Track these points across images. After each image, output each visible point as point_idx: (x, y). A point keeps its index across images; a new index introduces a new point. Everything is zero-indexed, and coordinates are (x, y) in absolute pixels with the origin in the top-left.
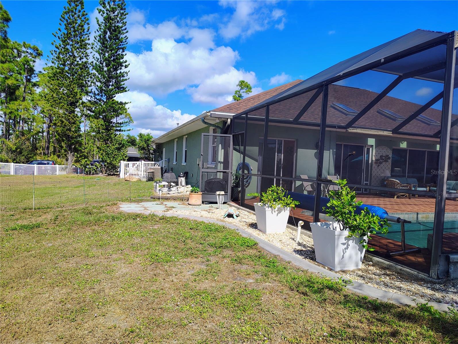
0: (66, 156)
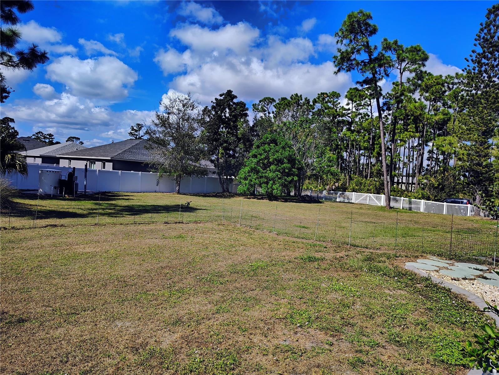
0: (474, 195)
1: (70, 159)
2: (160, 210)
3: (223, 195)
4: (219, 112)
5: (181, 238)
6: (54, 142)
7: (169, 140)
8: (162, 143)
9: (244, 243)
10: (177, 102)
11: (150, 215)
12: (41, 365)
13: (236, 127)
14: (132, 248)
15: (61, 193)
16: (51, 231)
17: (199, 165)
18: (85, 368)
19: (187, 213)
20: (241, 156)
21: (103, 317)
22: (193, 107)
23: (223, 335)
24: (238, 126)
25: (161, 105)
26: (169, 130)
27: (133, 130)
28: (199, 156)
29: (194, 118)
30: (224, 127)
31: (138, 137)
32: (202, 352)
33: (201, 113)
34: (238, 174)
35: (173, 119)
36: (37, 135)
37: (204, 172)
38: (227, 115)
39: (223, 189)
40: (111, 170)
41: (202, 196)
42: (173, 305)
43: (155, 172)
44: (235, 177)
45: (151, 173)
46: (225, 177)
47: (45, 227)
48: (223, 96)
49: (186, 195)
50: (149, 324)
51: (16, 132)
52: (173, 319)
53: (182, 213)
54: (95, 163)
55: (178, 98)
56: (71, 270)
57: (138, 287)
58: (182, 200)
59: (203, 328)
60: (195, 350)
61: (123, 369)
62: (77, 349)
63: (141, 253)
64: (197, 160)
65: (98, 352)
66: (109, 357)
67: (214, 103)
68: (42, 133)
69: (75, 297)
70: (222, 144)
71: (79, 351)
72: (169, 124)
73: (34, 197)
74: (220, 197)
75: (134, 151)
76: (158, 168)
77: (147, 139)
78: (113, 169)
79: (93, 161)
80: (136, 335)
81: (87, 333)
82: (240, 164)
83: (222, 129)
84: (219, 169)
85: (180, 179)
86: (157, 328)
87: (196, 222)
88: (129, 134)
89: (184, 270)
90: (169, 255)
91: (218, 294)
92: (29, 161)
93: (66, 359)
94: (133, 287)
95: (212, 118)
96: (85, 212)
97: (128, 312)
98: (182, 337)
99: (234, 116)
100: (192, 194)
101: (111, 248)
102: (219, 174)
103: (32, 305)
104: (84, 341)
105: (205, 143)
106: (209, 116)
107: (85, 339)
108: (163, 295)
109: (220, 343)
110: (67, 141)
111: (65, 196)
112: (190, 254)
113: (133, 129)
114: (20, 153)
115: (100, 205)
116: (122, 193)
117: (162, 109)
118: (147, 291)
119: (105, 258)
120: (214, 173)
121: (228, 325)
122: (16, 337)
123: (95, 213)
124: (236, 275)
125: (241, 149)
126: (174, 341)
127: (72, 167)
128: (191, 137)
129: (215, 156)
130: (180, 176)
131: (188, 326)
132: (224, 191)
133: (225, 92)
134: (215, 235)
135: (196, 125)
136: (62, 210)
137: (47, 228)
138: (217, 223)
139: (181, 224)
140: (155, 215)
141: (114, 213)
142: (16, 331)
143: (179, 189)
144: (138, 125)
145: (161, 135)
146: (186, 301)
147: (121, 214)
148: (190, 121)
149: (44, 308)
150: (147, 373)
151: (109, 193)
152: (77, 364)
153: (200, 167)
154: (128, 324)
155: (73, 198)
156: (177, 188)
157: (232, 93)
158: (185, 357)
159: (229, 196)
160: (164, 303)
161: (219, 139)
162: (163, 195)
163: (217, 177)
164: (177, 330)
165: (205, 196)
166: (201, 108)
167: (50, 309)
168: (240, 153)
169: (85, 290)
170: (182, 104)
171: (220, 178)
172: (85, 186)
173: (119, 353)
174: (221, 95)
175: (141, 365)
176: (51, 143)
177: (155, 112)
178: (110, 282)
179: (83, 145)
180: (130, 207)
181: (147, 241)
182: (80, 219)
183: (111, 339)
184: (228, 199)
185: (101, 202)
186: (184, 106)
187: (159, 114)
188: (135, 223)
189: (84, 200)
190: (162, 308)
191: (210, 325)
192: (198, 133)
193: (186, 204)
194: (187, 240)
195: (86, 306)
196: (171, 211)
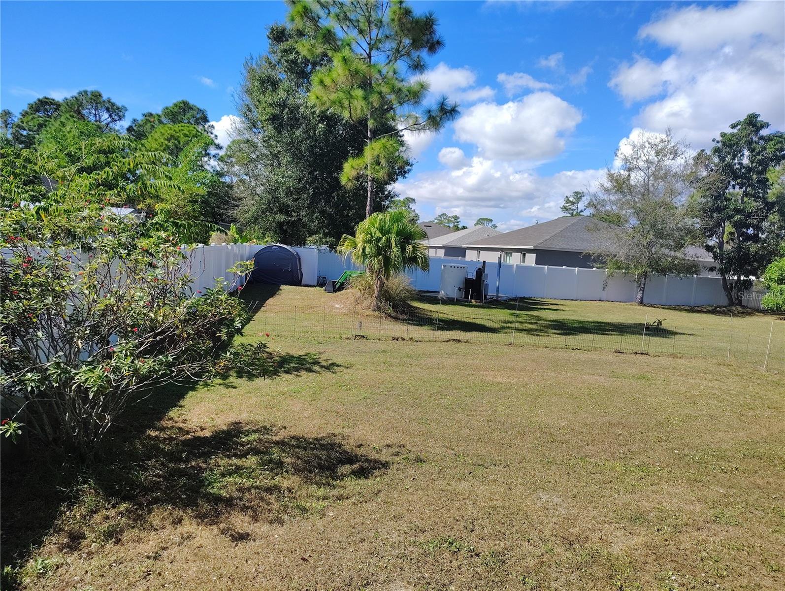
1: (479, 250)
2: (609, 330)
3: (729, 311)
4: (728, 159)
5: (644, 380)
6: (460, 226)
7: (629, 214)
8: (615, 221)
9: (775, 405)
10: (646, 149)
11: (591, 336)
12: (442, 525)
13: (764, 183)
14: (562, 385)
15: (466, 297)
16: (453, 346)
17: (683, 256)
18: (496, 548)
19: (657, 338)
20: (773, 238)
21: (520, 480)
22: (676, 154)
23: (728, 564)
24: (768, 181)
25: (617, 158)
26: (629, 197)
27: (567, 203)
28: (684, 240)
29: (676, 173)
30: (738, 184)
31: (575, 213)
32: (685, 581)
33: (691, 162)
34: (763, 272)
35: (637, 178)
36: (440, 218)
37: (691, 268)
38: (746, 161)
39: (730, 299)
40: (533, 265)
41: (685, 310)
42: (630, 488)
43: (602, 268)
44: (758, 278)
45: (594, 269)
46: (735, 278)
47: (447, 341)
48: (739, 127)
49: (655, 307)
50: (589, 508)
51: (417, 216)
52: (630, 511)
53: (648, 338)
54: (511, 256)
55: (648, 141)
56: (478, 405)
57: (571, 447)
58: (648, 316)
59: (686, 541)
60: (671, 573)
61: (549, 566)
62: (485, 516)
63: (575, 394)
64: (680, 246)
65: (514, 530)
66: (529, 542)
67: (718, 142)
68: (445, 215)
69: (483, 443)
70: (732, 216)
71: (488, 520)
72: (631, 189)
73: (434, 301)
74: (721, 313)
75: (569, 234)
76: (606, 262)
77: (589, 215)
78: (537, 263)
79: (509, 252)
80: (570, 520)
81: (499, 498)
82: (770, 252)
83: (734, 188)
84: (722, 263)
85: (645, 279)
86: (603, 518)
87: (673, 356)
88: (562, 208)
89: (650, 434)
90: (623, 405)
91: (717, 489)
92: (432, 253)
93: (471, 527)
94: (564, 445)
95: (712, 170)
96: (497, 326)
97: (556, 482)
98: (646, 545)
99: (760, 162)
100: (667, 307)
101: (532, 380)
102: (723, 272)
103: (431, 441)
104: (495, 508)
105: (697, 216)
106: (707, 166)
107: (495, 505)
108: (612, 469)
109: (721, 577)
110: (475, 225)
111: (471, 302)
112: (662, 410)
113: (568, 201)
114: (422, 243)
115: (517, 316)
116: (548, 300)
117: (618, 163)
118: (586, 456)
119: (522, 395)
120: (712, 269)
121: (738, 549)
122: (414, 479)
123: (509, 328)
124: (756, 461)
125: (773, 224)
126: (633, 547)
127: (481, 260)
128: (668, 206)
129: (715, 239)
130: (645, 275)
131: (658, 530)
132: (732, 303)
133: (743, 118)
134: (711, 381)
135: (679, 186)
136: (467, 320)
137: (448, 343)
138: (714, 361)
139: (644, 357)
140: (598, 337)
141: (536, 330)
142: (413, 472)
143: (642, 298)
144: (577, 193)
145: (614, 207)
146: (654, 488)
147: (546, 332)
148: (669, 178)
149: (444, 449)
150: (587, 584)
151: (530, 299)
152: (486, 538)
153: (684, 260)
154: (556, 500)
155: (481, 304)
156: (639, 295)
157: (759, 119)
158: (653, 581)
159: (743, 313)
160: (615, 481)
161: (726, 207)
162: (613, 305)
163: (719, 277)
164: (638, 531)
165: (692, 310)
166: (692, 153)
167: (452, 452)
168: (771, 232)
169: (495, 435)
170: (654, 151)
171: (724, 279)
172: (498, 288)
173: (543, 540)
174: (733, 126)
175: (578, 569)
176: (457, 229)
177: (606, 170)
178: (530, 431)
179: (496, 229)
180: (560, 322)
181: (586, 377)
182: (490, 335)
183: (532, 515)
184: (739, 318)
185: (518, 312)
186: (658, 153)
187: (613, 172)
188: (567, 347)
189: (495, 308)
190: (611, 488)
191: (700, 539)
192: (682, 199)
193: (655, 322)
194: (655, 384)
195: (497, 459)
196: (627, 333)
